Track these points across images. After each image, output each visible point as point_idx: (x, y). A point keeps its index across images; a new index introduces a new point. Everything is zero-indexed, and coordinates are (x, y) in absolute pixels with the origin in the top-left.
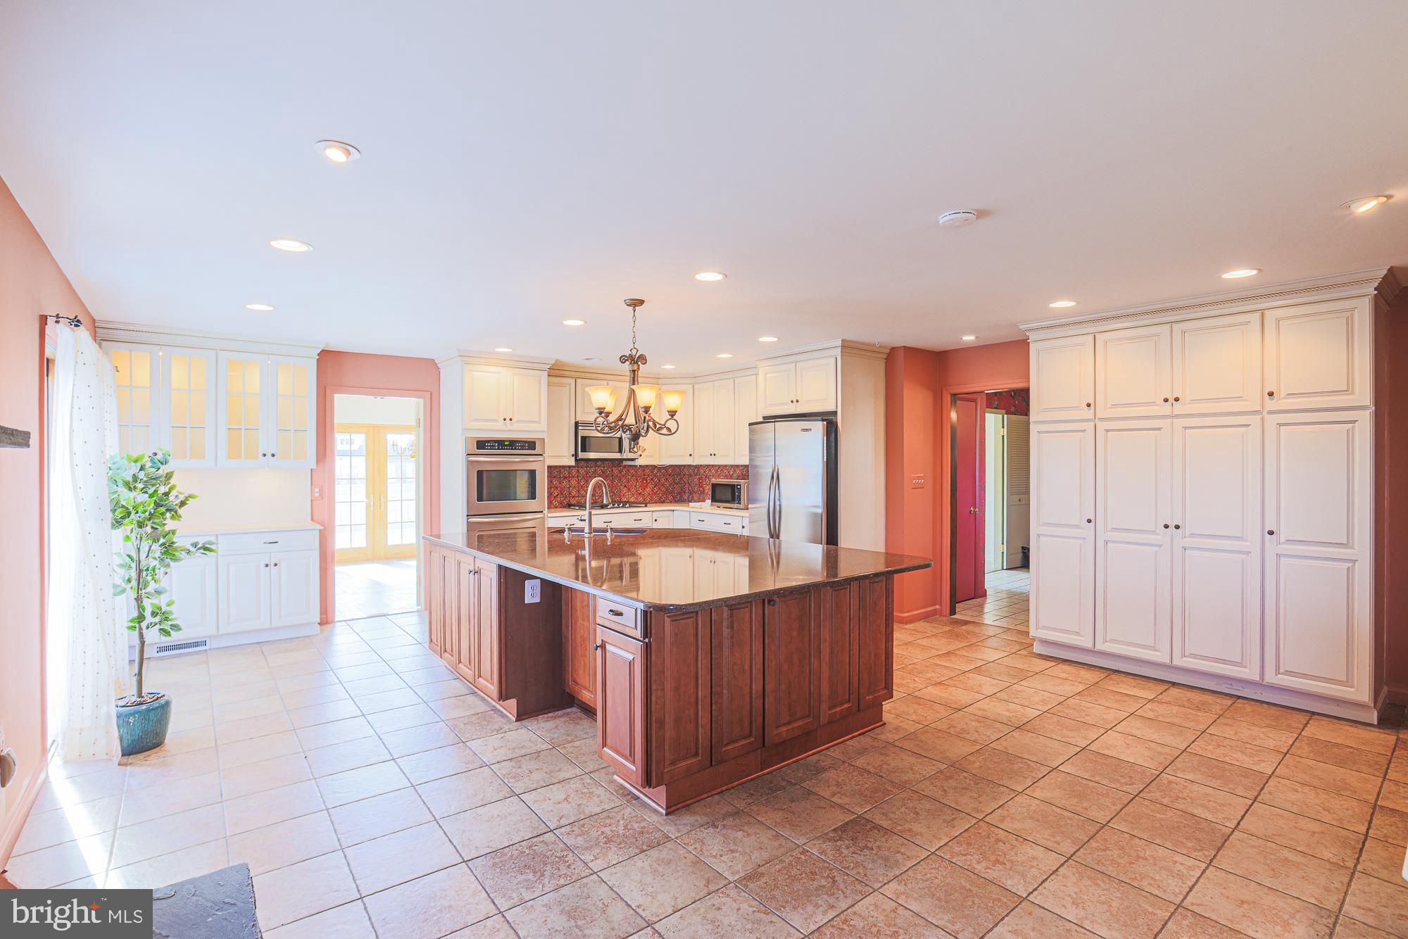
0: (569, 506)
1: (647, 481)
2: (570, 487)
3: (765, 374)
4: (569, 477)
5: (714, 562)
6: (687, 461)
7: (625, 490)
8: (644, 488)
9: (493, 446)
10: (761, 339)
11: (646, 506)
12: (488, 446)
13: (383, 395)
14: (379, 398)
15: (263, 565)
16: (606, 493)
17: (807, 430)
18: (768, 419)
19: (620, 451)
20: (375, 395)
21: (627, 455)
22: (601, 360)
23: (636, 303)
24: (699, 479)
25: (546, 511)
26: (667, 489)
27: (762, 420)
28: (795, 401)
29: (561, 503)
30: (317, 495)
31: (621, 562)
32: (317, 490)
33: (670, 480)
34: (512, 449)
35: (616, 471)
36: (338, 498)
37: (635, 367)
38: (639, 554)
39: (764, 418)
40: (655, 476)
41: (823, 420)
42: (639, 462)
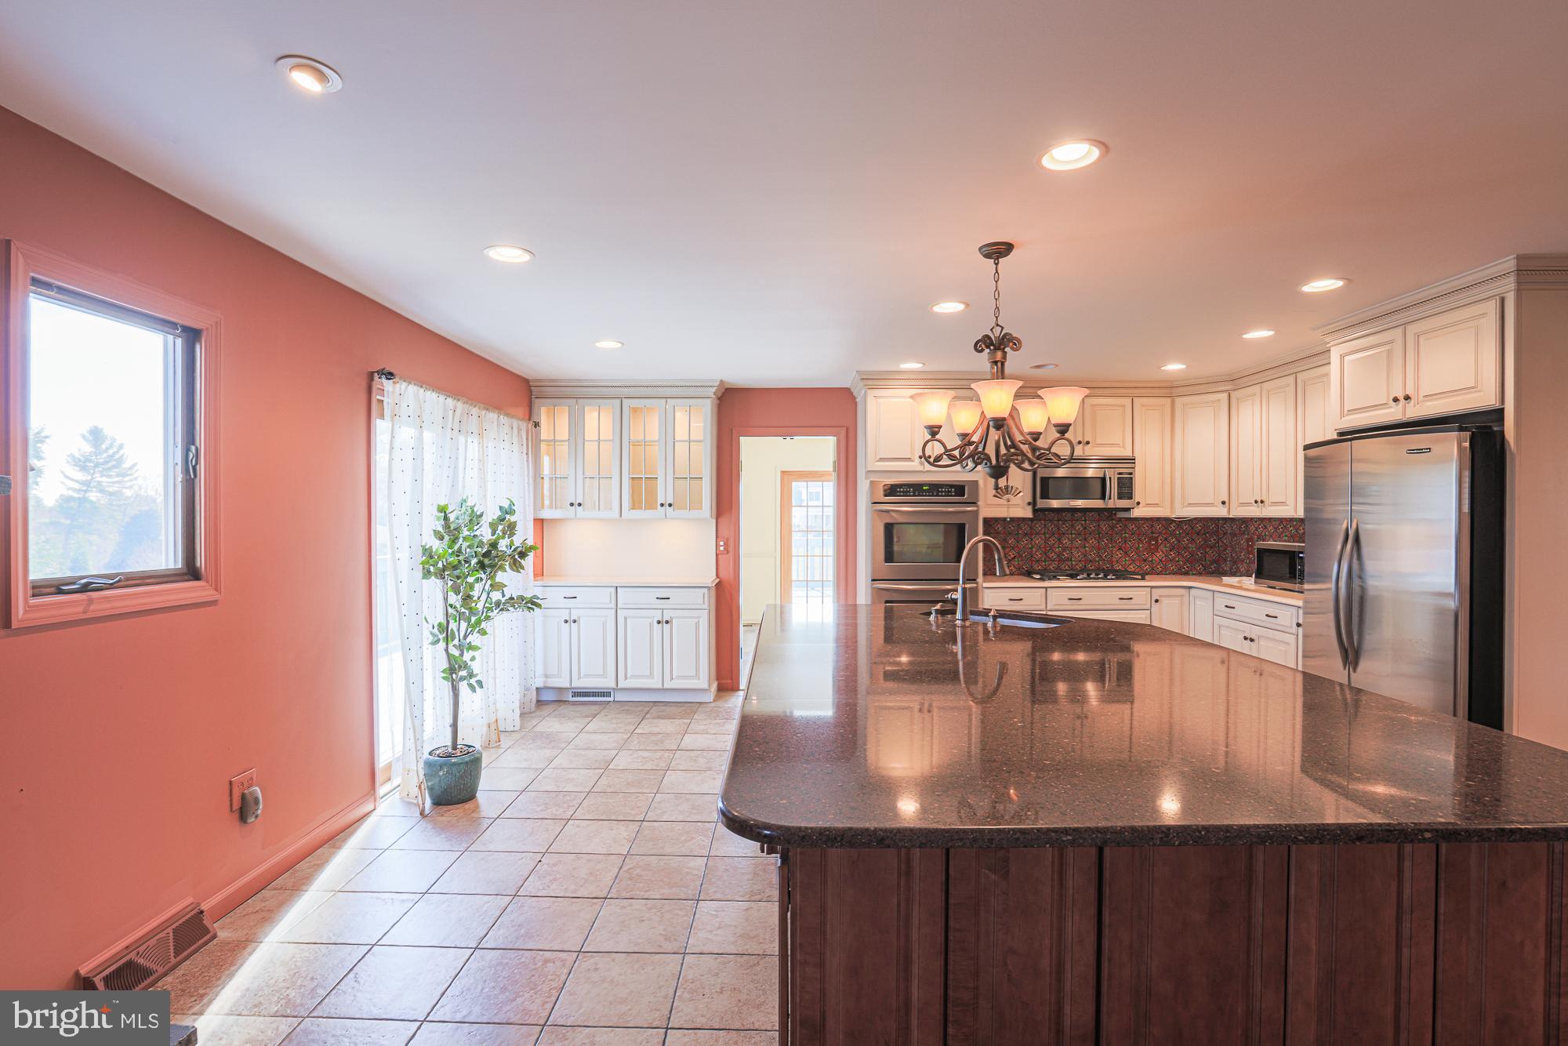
0: (1029, 574)
1: (1157, 542)
2: (1032, 547)
3: (1342, 357)
4: (1031, 534)
5: (1261, 675)
6: (1221, 512)
7: (1119, 554)
8: (1153, 550)
9: (907, 492)
10: (1306, 289)
11: (1143, 579)
12: (900, 492)
13: (792, 435)
14: (788, 438)
15: (655, 622)
16: (1000, 560)
17: (1420, 451)
18: (1347, 436)
19: (1103, 497)
20: (784, 435)
21: (1114, 502)
22: (1057, 366)
23: (998, 251)
24: (1248, 540)
25: (980, 579)
26: (1192, 554)
27: (1335, 437)
28: (1401, 398)
29: (1019, 568)
30: (722, 548)
31: (1104, 660)
32: (722, 543)
33: (1199, 540)
34: (933, 496)
35: (1104, 526)
36: (794, 551)
37: (999, 354)
38: (1135, 649)
39: (1341, 434)
40: (1173, 534)
41: (1461, 429)
42: (1137, 513)
